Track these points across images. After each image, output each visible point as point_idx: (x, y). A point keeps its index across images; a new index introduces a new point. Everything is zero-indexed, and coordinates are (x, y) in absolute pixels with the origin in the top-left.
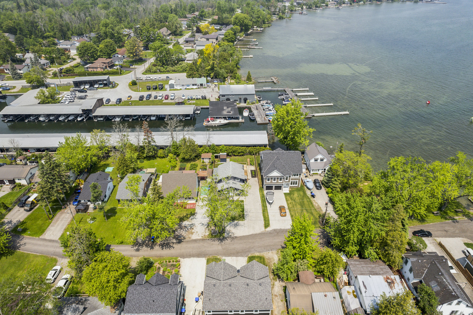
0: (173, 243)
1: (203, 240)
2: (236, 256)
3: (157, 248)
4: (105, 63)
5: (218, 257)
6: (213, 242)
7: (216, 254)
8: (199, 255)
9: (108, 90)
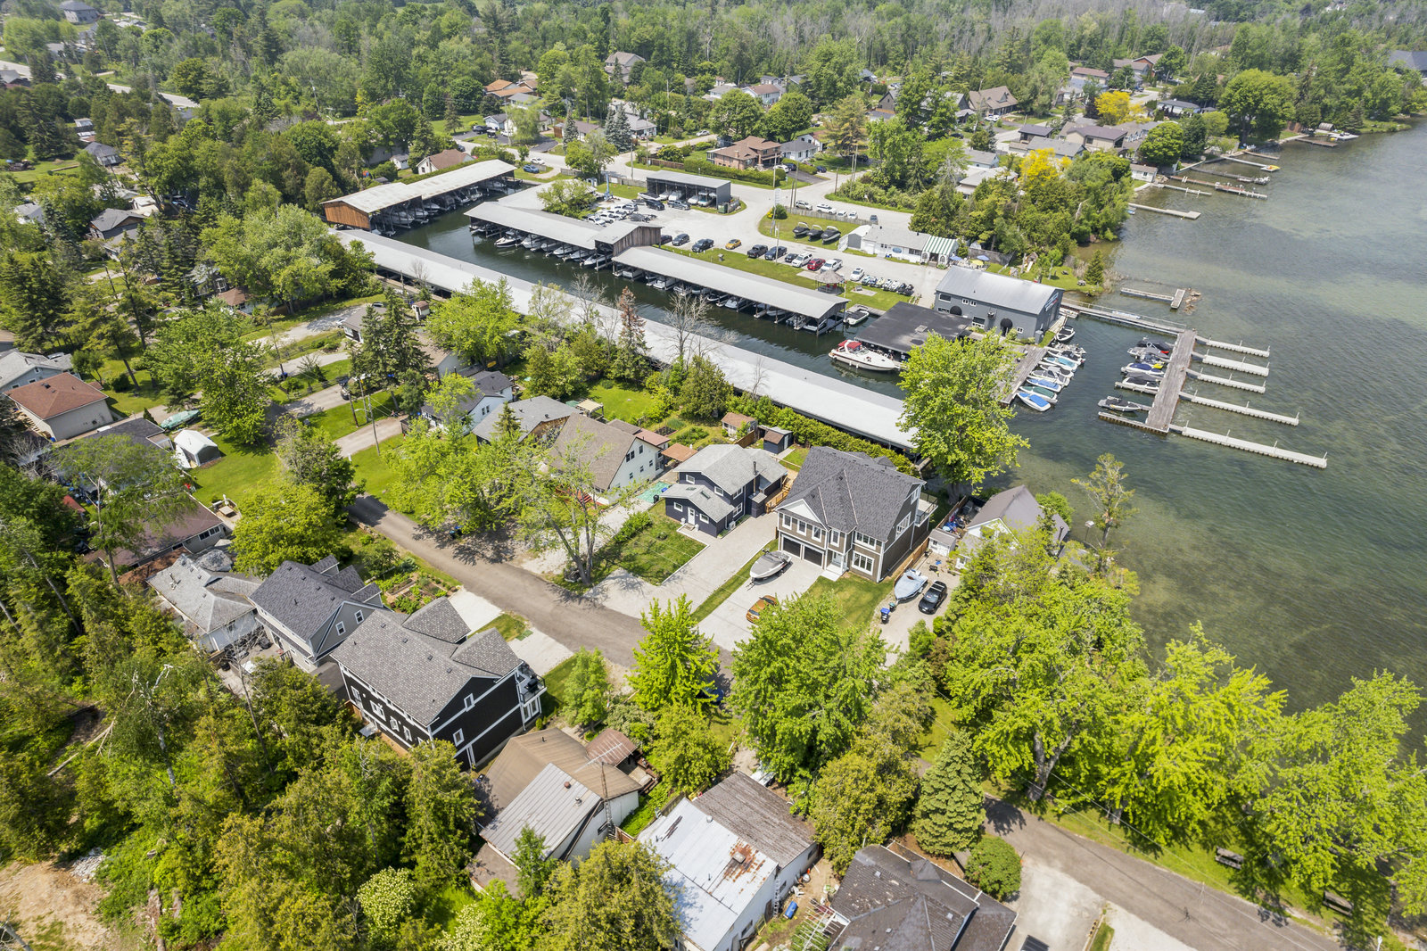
1: (538, 578)
2: (558, 640)
3: (450, 549)
4: (756, 151)
5: (526, 623)
6: (550, 594)
7: (528, 615)
8: (495, 600)
9: (710, 215)
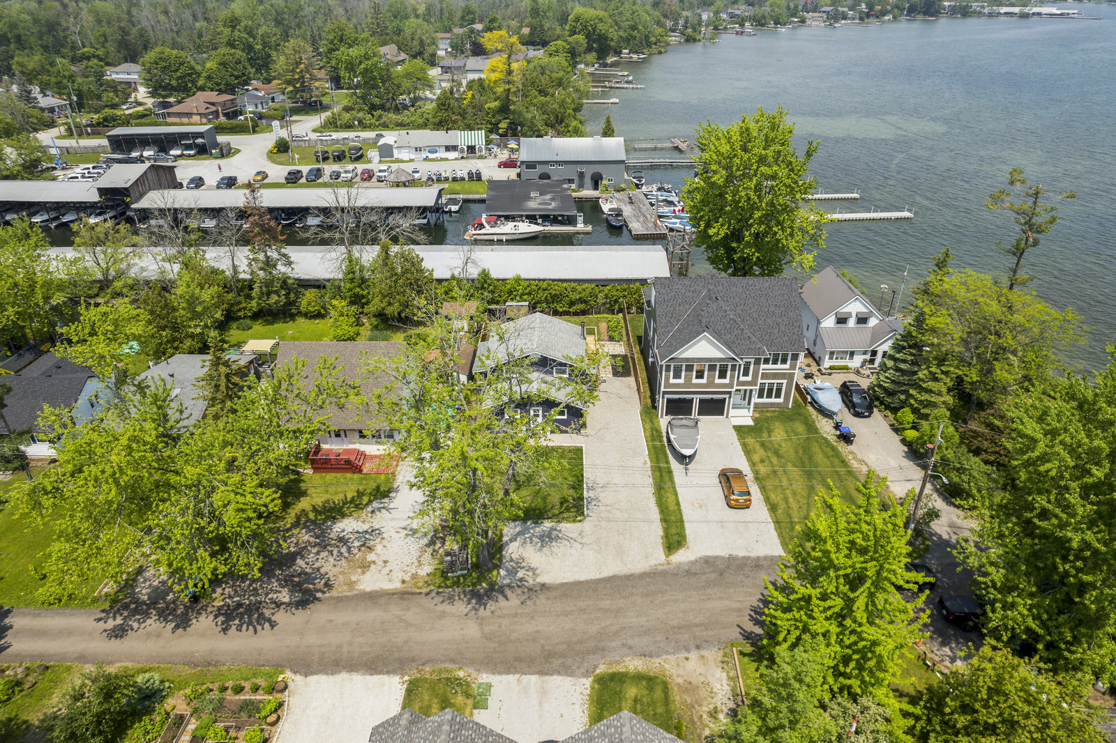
0: (278, 605)
1: (403, 595)
2: (541, 673)
4: (213, 104)
5: (461, 674)
6: (447, 607)
7: (452, 661)
8: (374, 664)
9: (207, 162)
